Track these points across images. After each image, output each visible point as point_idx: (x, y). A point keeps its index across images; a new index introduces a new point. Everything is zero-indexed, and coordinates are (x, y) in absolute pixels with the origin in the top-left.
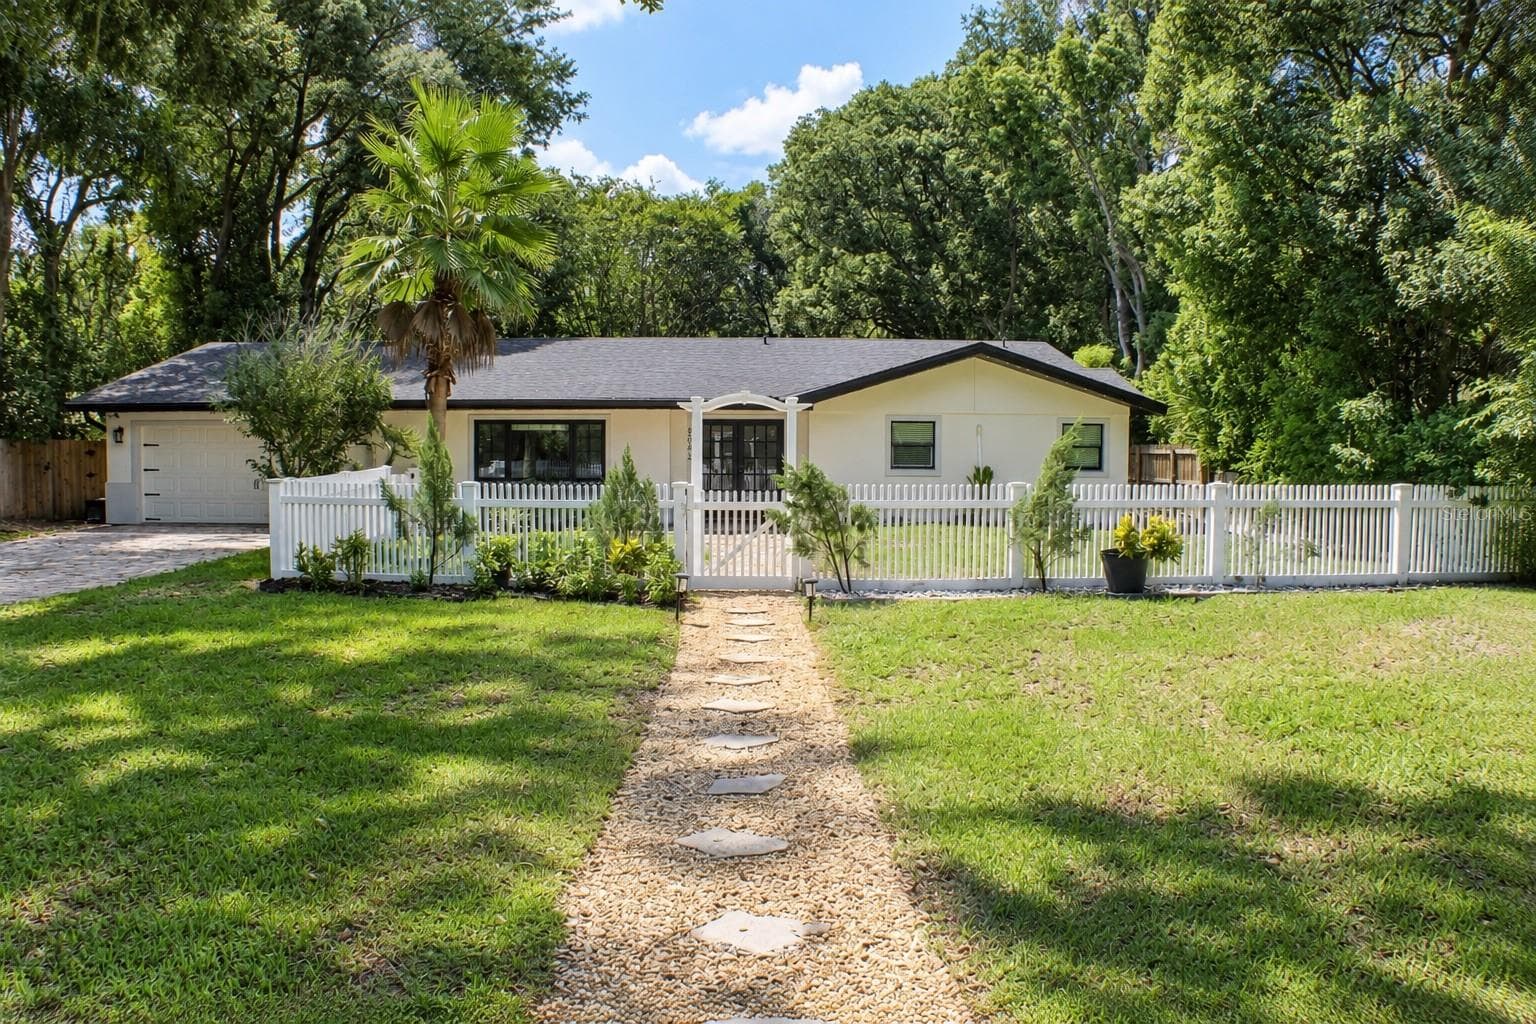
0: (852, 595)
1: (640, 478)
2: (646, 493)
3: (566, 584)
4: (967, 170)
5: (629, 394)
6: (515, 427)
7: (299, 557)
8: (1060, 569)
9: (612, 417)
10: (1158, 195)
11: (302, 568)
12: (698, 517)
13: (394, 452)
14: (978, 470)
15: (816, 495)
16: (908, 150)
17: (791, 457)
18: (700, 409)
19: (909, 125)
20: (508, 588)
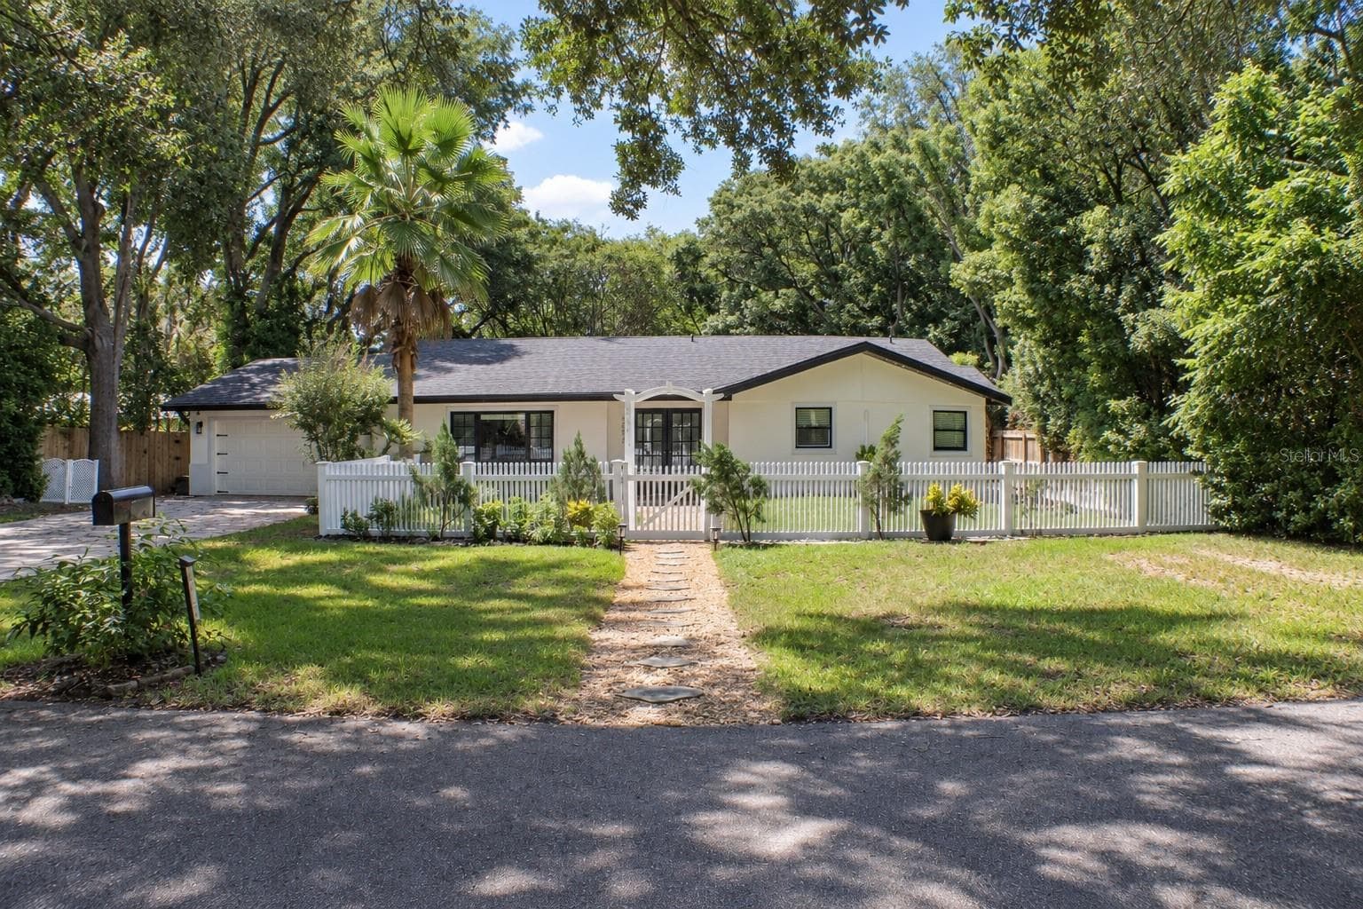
0: (750, 542)
1: (589, 456)
2: (592, 468)
3: (537, 534)
4: (861, 226)
5: (573, 389)
6: (483, 417)
7: (344, 518)
8: (891, 524)
9: (560, 408)
10: (977, 268)
11: (345, 526)
12: (632, 486)
13: (391, 440)
14: (863, 447)
15: (725, 467)
16: (810, 211)
17: (707, 440)
18: (632, 399)
19: (812, 190)
20: (496, 539)
